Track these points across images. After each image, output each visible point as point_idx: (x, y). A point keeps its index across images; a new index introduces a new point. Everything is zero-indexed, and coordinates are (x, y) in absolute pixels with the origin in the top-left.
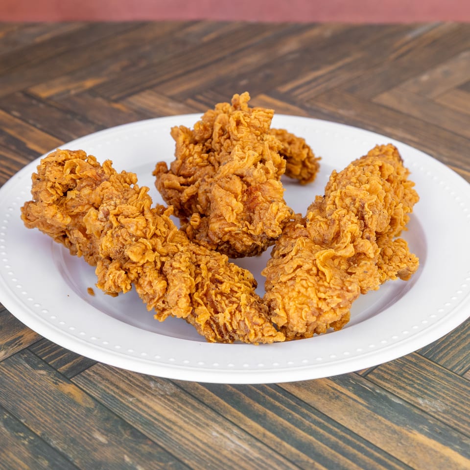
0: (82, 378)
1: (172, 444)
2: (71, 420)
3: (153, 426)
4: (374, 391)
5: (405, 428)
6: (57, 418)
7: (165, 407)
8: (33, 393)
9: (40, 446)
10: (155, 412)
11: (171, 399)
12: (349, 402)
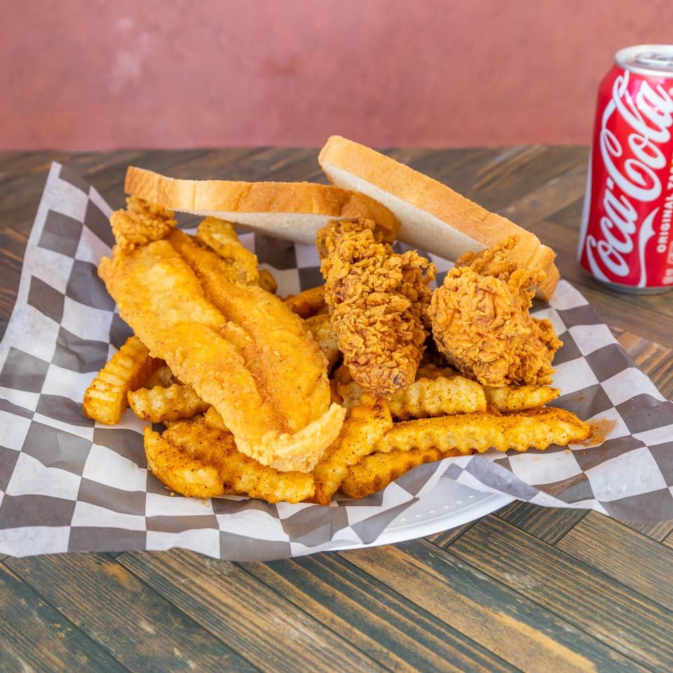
0: (129, 556)
1: (228, 633)
2: (115, 607)
3: (208, 613)
4: (456, 566)
5: (490, 609)
6: (99, 604)
7: (221, 590)
8: (72, 576)
9: (79, 638)
10: (210, 595)
11: (228, 579)
12: (428, 580)
